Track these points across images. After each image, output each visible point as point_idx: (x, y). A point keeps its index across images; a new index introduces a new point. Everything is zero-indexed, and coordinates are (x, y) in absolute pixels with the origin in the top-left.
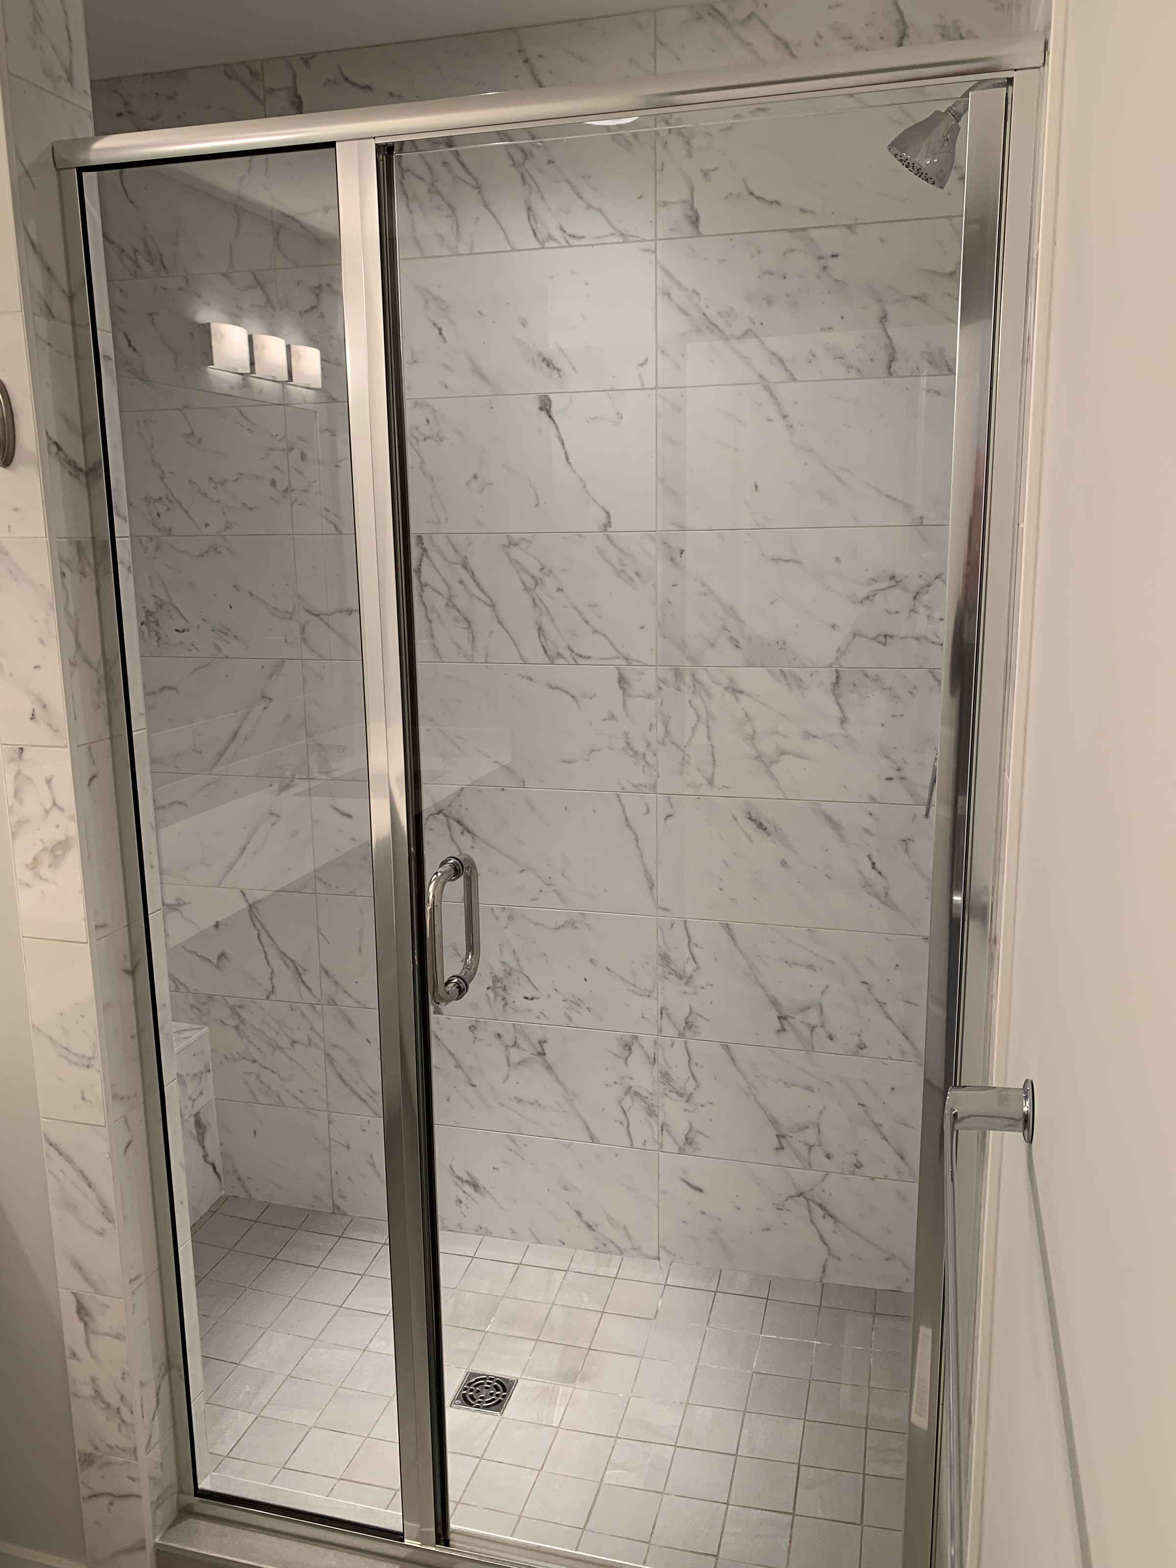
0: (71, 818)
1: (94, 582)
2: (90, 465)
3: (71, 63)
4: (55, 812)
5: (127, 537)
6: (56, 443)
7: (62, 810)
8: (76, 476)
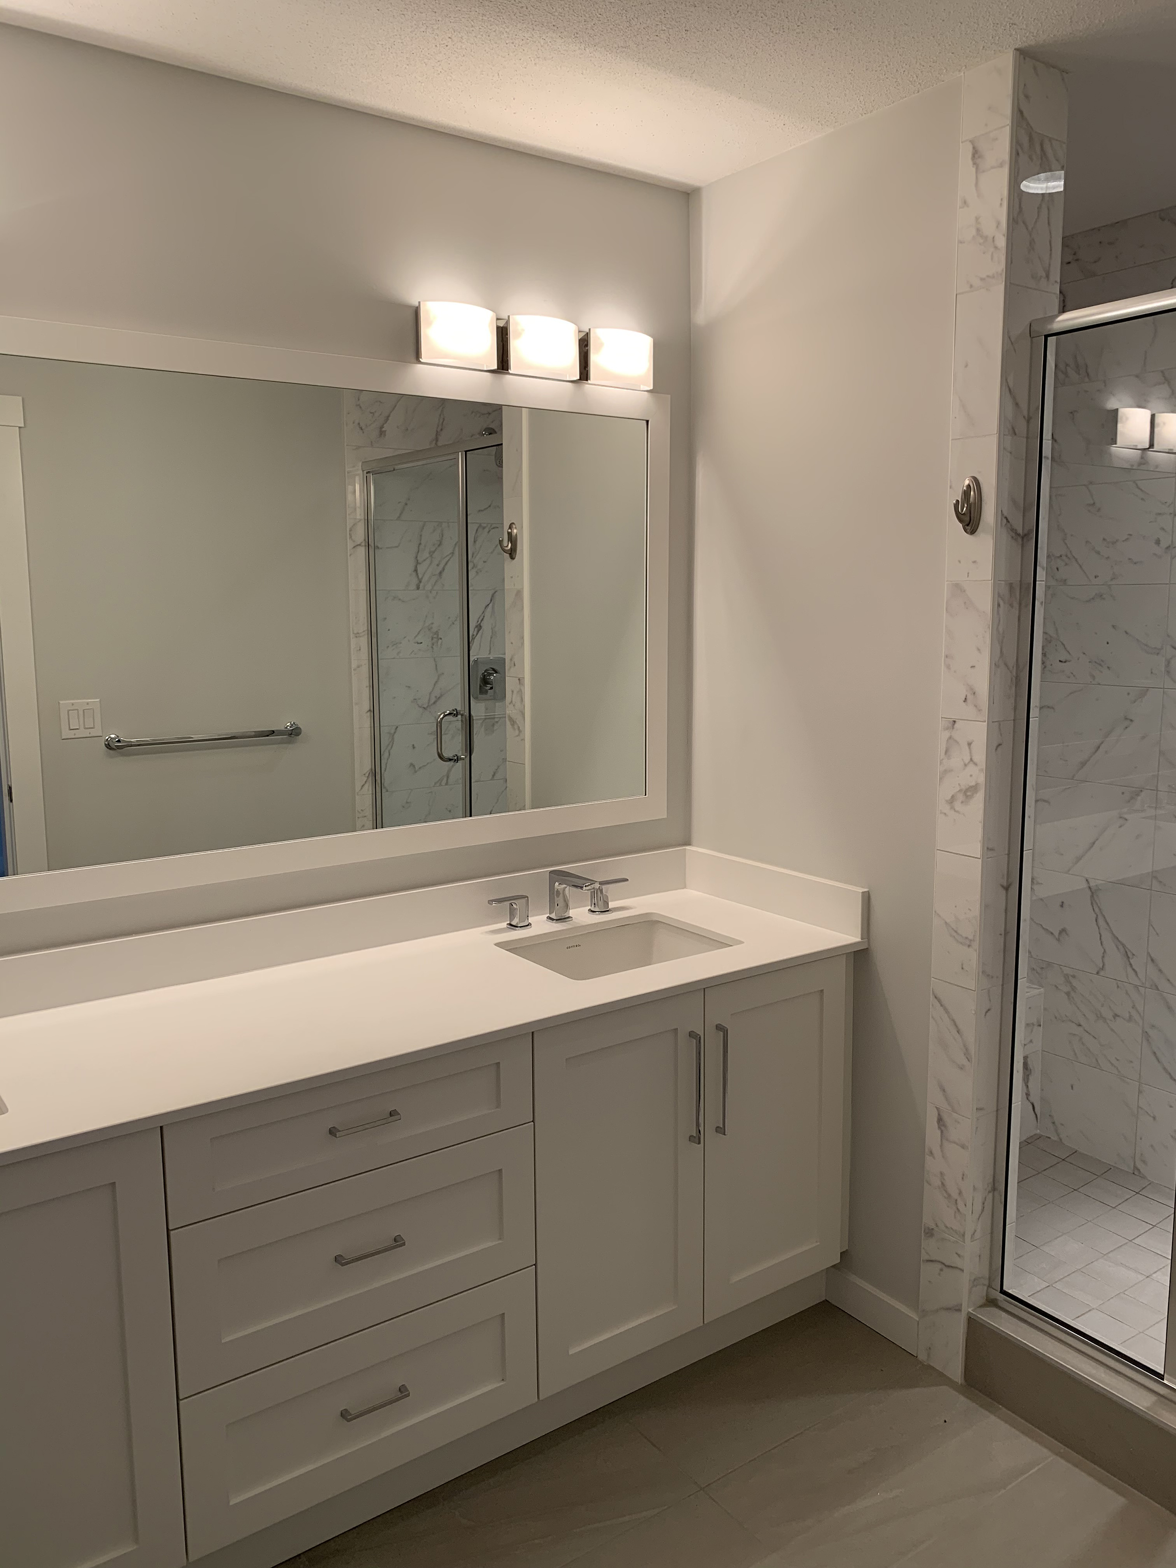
0: (981, 770)
1: (1017, 612)
2: (1026, 532)
3: (1050, 265)
4: (971, 765)
5: (1044, 581)
6: (1006, 518)
7: (976, 764)
8: (1016, 540)
